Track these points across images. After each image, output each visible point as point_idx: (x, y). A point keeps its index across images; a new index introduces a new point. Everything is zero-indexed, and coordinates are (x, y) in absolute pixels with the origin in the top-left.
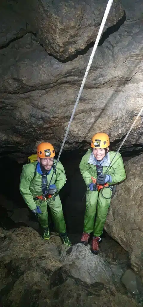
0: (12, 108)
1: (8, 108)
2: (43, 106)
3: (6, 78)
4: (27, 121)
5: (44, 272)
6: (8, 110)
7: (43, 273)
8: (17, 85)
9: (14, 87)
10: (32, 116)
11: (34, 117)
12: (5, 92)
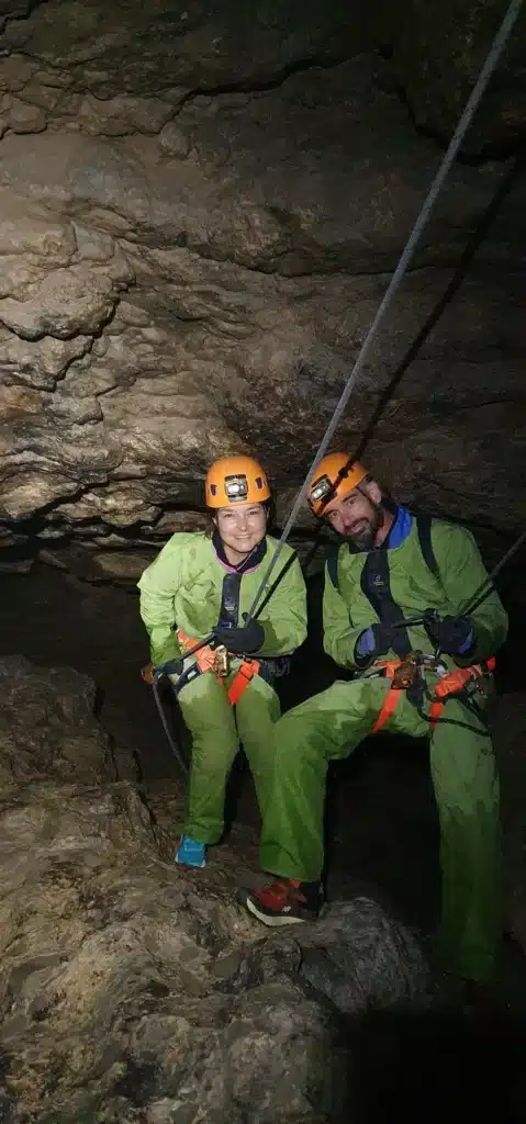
0: (240, 328)
1: (227, 326)
2: (353, 338)
3: (244, 203)
4: (282, 387)
5: (203, 941)
6: (227, 334)
7: (198, 942)
8: (276, 236)
9: (265, 242)
10: (303, 371)
11: (311, 377)
12: (230, 257)
